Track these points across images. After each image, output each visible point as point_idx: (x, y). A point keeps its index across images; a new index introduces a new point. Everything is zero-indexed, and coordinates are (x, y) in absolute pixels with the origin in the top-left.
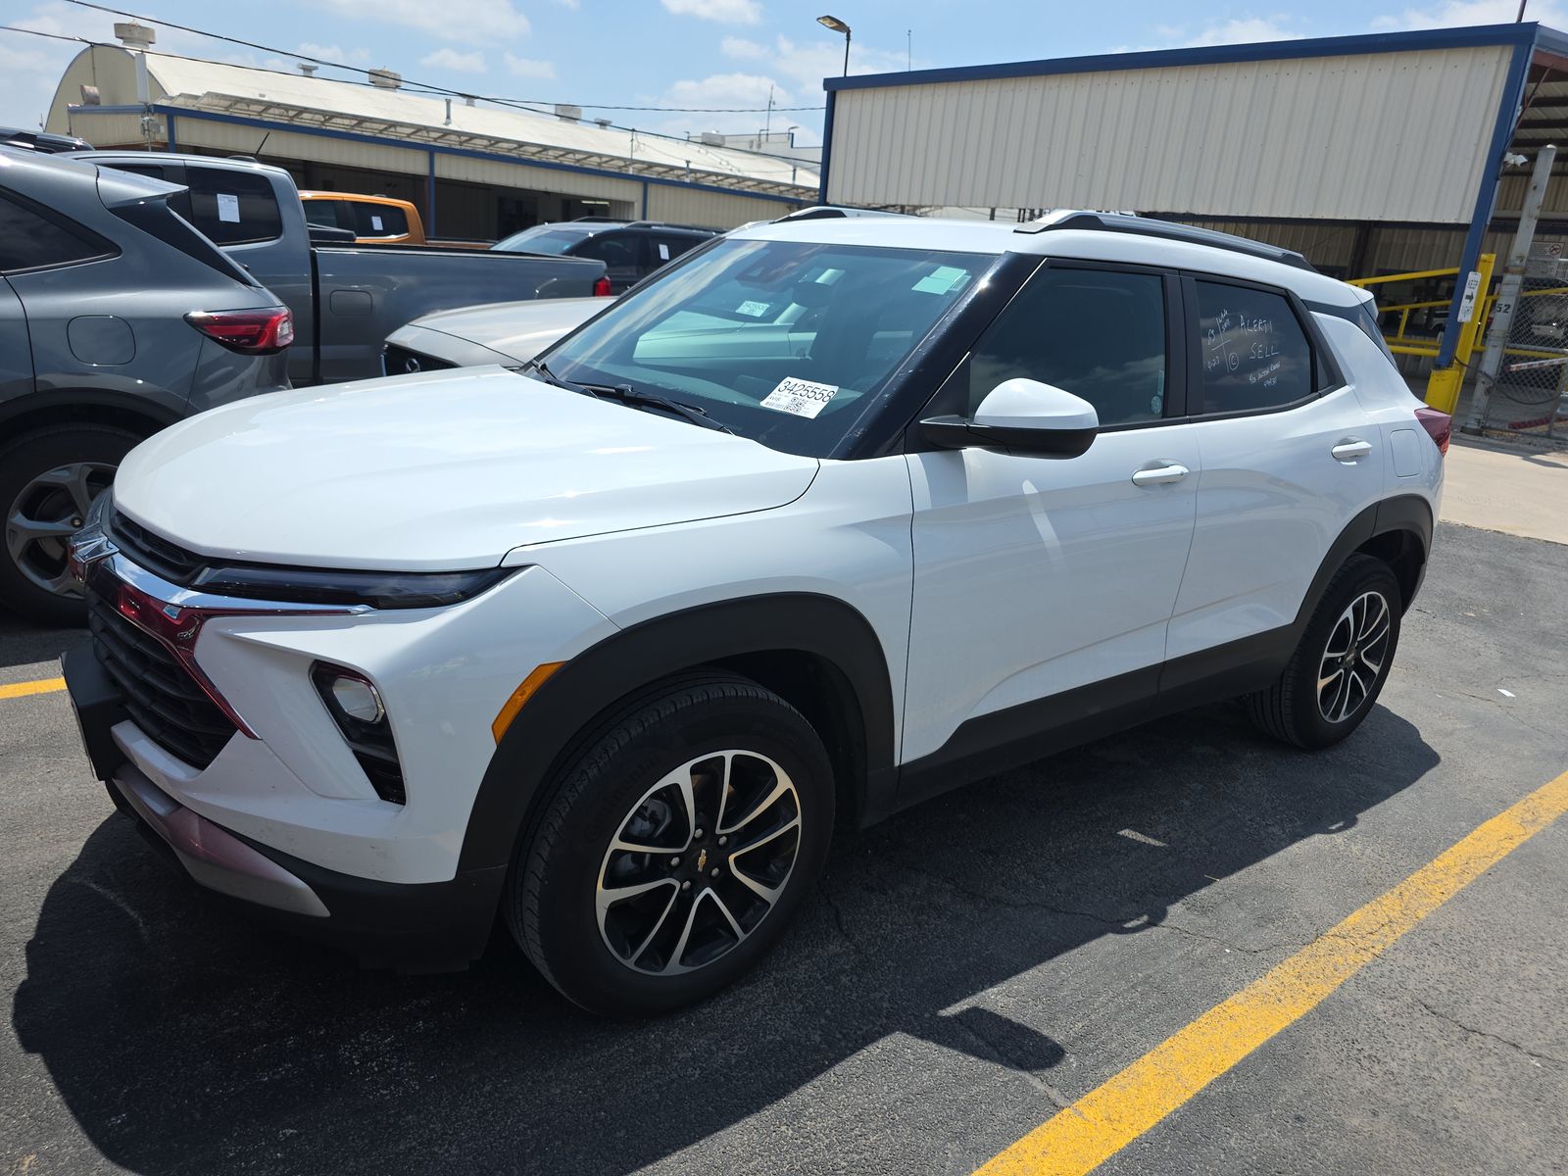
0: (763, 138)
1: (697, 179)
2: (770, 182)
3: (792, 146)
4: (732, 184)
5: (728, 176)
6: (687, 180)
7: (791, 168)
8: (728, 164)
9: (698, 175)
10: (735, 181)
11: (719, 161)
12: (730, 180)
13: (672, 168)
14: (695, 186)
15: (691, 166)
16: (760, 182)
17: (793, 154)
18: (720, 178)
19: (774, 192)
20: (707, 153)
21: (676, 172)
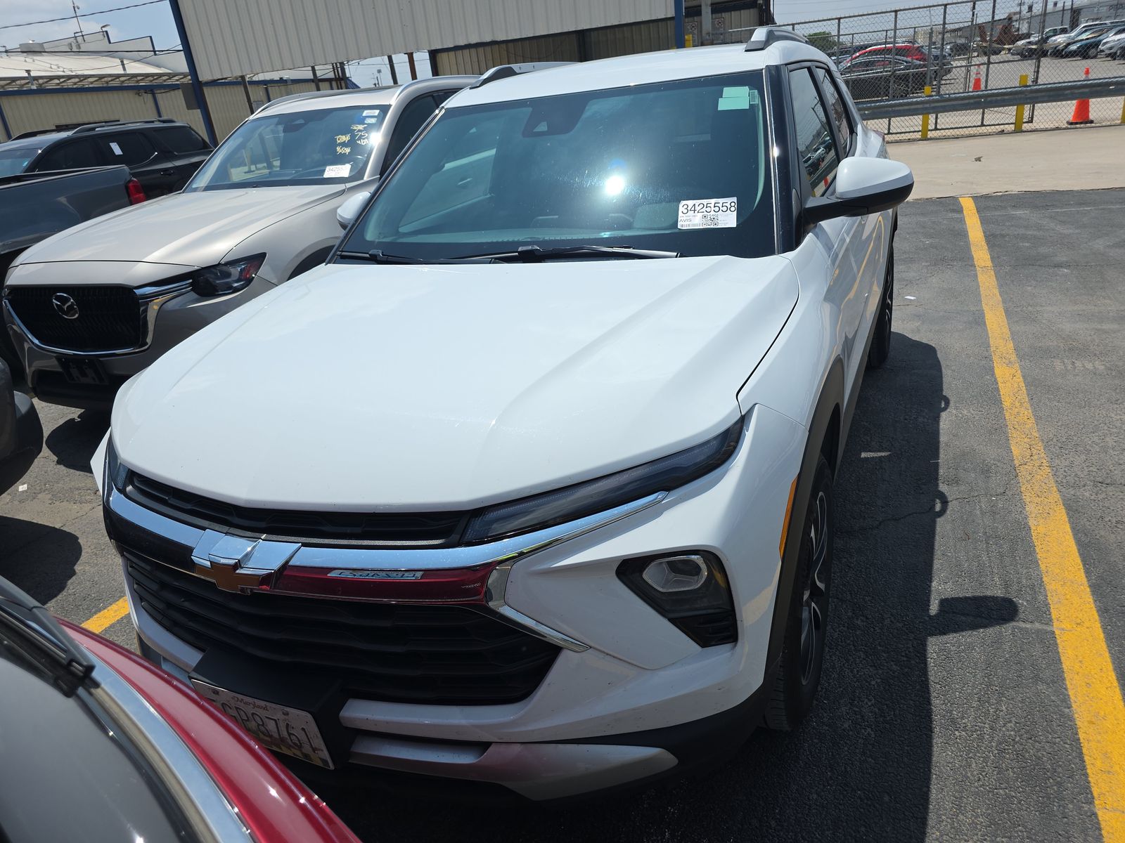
0: (80, 39)
1: (41, 85)
2: (110, 75)
3: (110, 42)
4: (75, 84)
5: (70, 77)
6: (34, 87)
7: (118, 61)
8: (58, 67)
9: (41, 81)
10: (77, 80)
11: (49, 66)
12: (73, 80)
13: (14, 80)
14: (42, 91)
15: (33, 74)
16: (101, 77)
17: (112, 48)
18: (62, 80)
19: (116, 83)
20: (34, 61)
21: (18, 82)
